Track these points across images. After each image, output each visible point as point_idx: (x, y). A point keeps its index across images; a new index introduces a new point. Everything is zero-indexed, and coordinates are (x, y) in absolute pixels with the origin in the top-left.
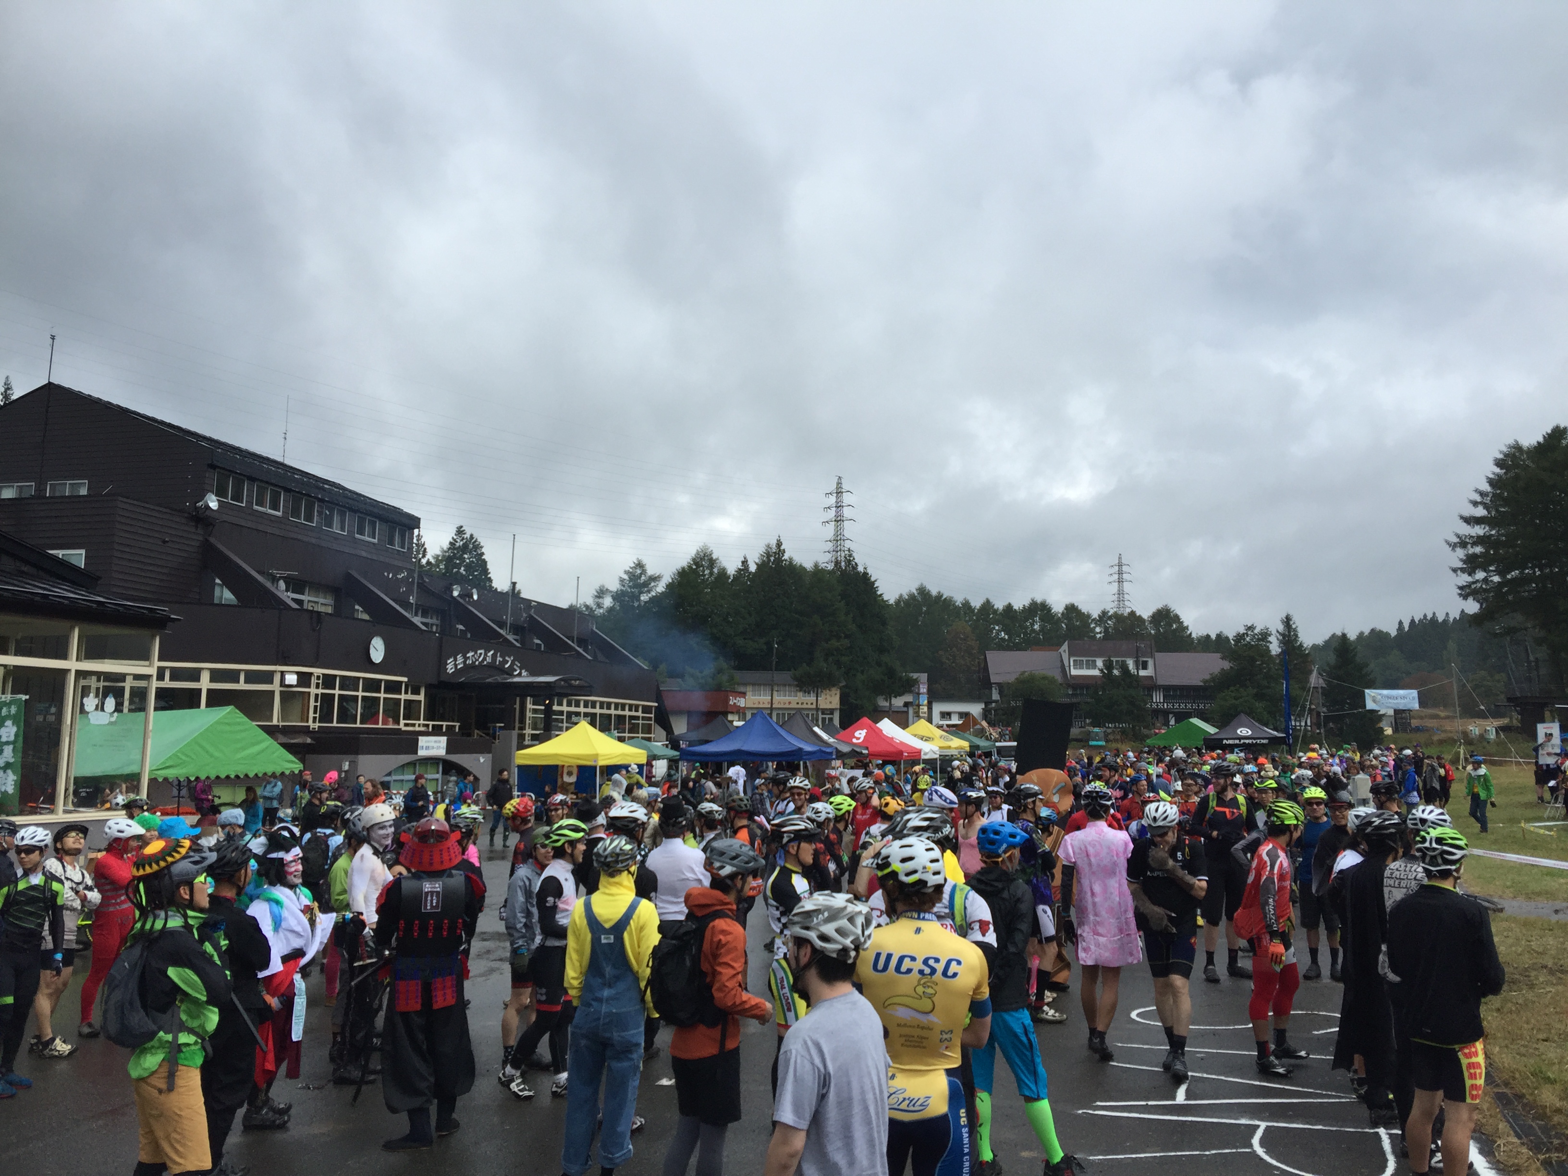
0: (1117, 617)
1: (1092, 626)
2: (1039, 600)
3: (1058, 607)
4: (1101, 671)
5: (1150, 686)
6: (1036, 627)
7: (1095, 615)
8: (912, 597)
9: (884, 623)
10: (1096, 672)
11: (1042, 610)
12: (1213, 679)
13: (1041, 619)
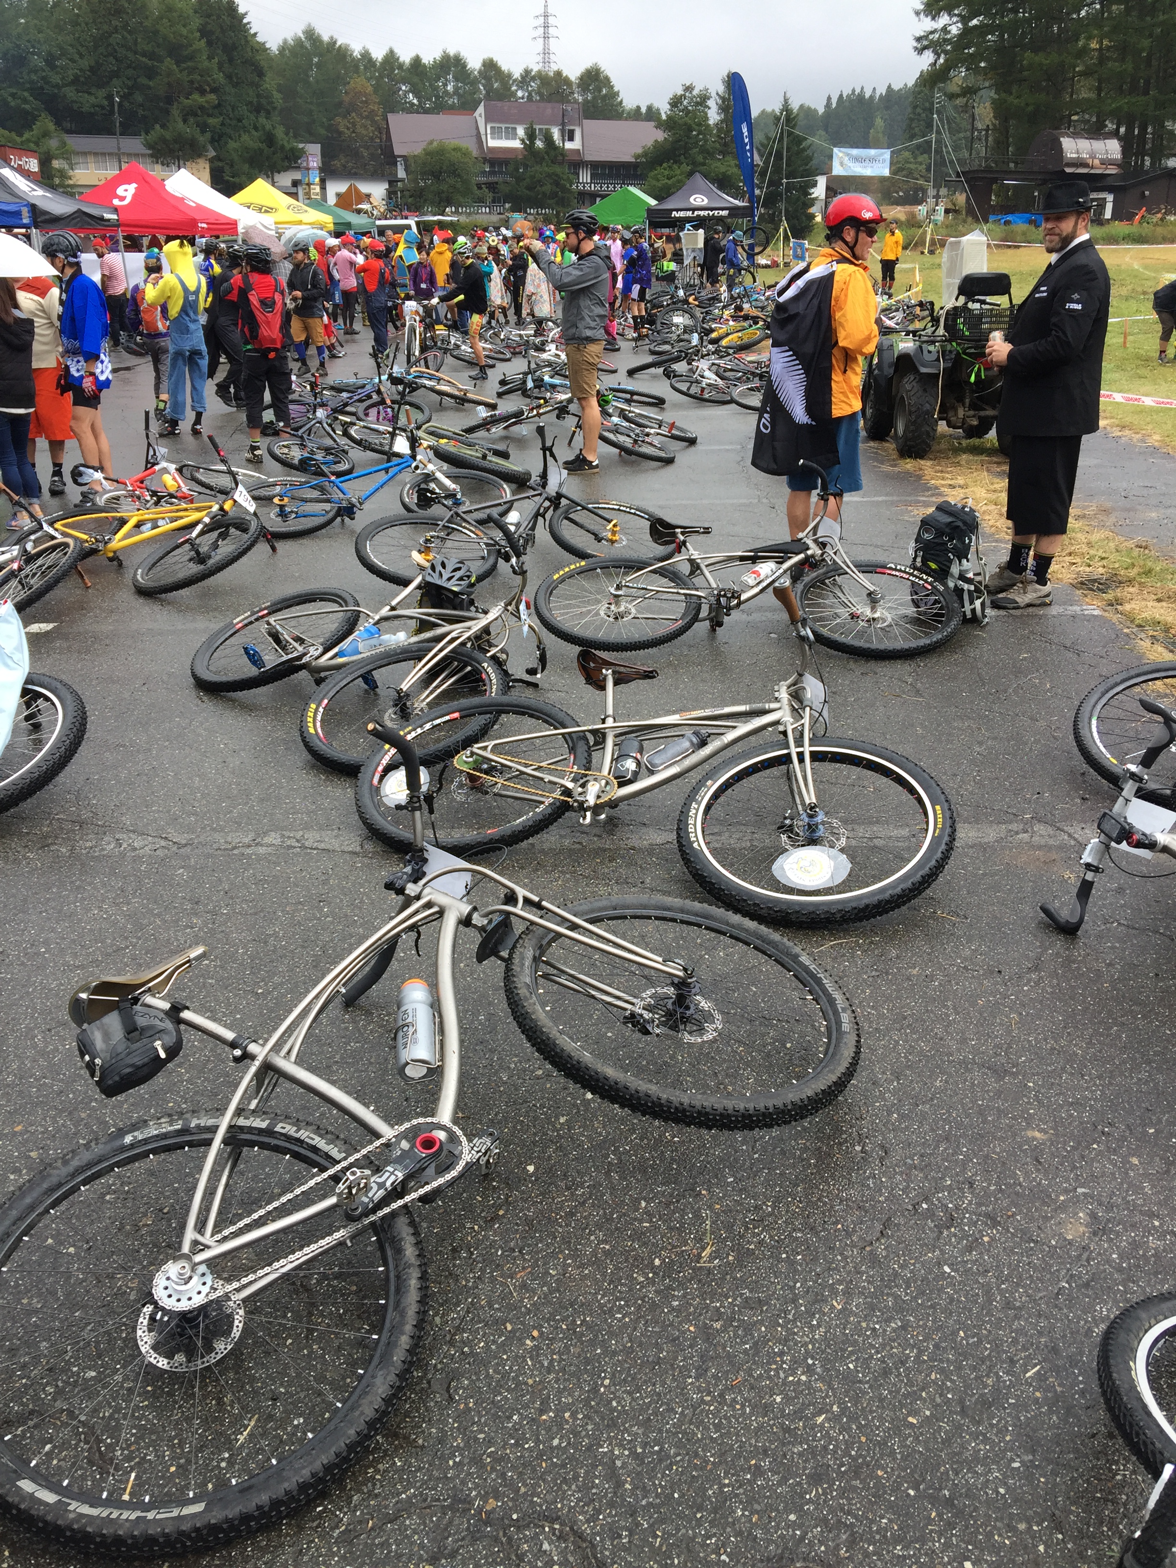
0: (542, 77)
1: (514, 88)
2: (452, 52)
3: (474, 63)
4: (523, 141)
5: (576, 163)
6: (450, 88)
7: (517, 74)
8: (299, 42)
9: (261, 74)
10: (516, 144)
11: (456, 66)
12: (645, 154)
13: (456, 79)
